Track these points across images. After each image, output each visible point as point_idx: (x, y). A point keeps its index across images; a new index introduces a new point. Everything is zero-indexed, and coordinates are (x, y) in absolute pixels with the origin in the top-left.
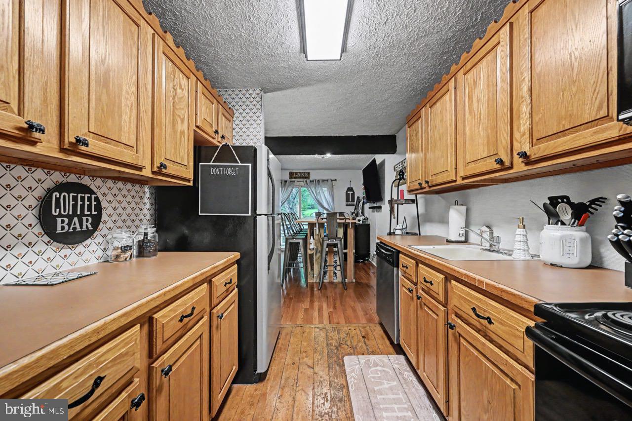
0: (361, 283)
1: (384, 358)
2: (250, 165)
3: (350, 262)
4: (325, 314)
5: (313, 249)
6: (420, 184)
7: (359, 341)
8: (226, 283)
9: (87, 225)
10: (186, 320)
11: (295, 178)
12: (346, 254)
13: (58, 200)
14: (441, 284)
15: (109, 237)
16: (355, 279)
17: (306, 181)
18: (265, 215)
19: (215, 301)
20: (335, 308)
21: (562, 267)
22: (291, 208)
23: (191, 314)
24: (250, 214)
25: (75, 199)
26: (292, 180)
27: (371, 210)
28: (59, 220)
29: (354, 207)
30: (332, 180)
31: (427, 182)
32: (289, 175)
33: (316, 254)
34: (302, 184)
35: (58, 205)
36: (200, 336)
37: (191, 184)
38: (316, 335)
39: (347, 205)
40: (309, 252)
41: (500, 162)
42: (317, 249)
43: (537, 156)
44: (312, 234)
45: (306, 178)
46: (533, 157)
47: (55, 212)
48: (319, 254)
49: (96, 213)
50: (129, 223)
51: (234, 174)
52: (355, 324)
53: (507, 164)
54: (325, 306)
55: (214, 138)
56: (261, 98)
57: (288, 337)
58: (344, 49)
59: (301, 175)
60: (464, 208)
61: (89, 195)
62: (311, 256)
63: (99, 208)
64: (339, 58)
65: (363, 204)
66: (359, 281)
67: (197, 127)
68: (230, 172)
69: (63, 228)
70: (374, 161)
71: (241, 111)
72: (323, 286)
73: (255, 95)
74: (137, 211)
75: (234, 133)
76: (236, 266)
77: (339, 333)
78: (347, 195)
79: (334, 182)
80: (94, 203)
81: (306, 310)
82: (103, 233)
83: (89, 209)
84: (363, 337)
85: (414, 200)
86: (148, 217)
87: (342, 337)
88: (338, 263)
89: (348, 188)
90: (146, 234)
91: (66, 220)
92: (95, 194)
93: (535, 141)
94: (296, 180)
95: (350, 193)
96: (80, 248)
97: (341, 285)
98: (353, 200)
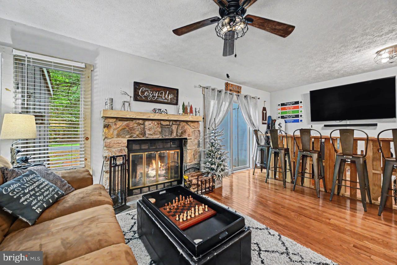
11: (230, 90)
32: (224, 86)
39: (263, 123)
45: (239, 92)
59: (235, 88)
89: (264, 108)
95: (265, 112)
98: (266, 120)
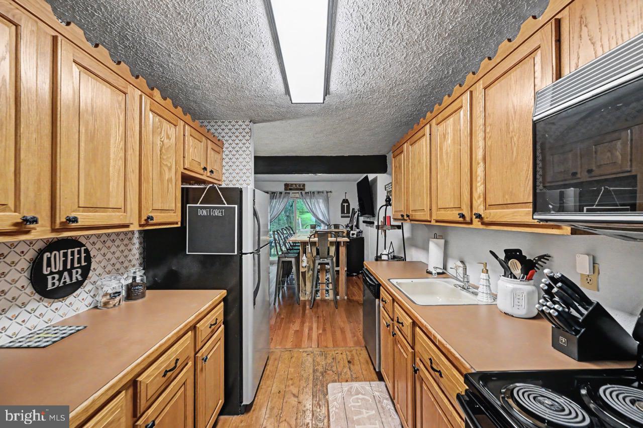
0: (353, 300)
1: (366, 385)
2: (236, 206)
3: (342, 280)
4: (314, 336)
5: (306, 267)
6: (402, 216)
7: (344, 366)
8: (211, 325)
9: (77, 277)
10: (169, 374)
11: (290, 189)
12: (338, 272)
13: (49, 259)
14: (409, 327)
15: (99, 283)
16: (347, 295)
17: (301, 193)
18: (251, 253)
19: (199, 345)
20: (324, 330)
21: (513, 316)
22: (288, 216)
23: (175, 367)
24: (236, 253)
25: (65, 255)
26: (287, 191)
27: (365, 224)
28: (50, 278)
29: (349, 219)
30: (327, 192)
31: (408, 216)
32: (284, 187)
33: (308, 271)
34: (297, 195)
35: (49, 265)
36: (184, 383)
37: (179, 225)
38: (303, 360)
39: (342, 217)
40: (302, 270)
41: (462, 216)
42: (309, 267)
43: (488, 220)
44: (305, 252)
45: (301, 189)
46: (486, 220)
47: (47, 271)
48: (311, 272)
49: (86, 264)
50: (118, 266)
51: (220, 215)
52: (343, 347)
53: (468, 219)
54: (315, 326)
55: (202, 175)
56: (250, 129)
57: (276, 362)
58: (327, 92)
59: (296, 186)
60: (442, 241)
61: (79, 249)
62: (304, 274)
63: (88, 259)
64: (322, 102)
65: (358, 216)
66: (351, 298)
67: (185, 169)
68: (217, 213)
69: (53, 284)
70: (366, 178)
71: (230, 141)
72: (315, 304)
73: (244, 126)
74: (126, 252)
75: (224, 164)
76: (222, 303)
77: (326, 358)
78: (343, 207)
79: (329, 193)
80: (83, 255)
81: (296, 332)
82: (92, 280)
83: (79, 261)
84: (349, 362)
85: (400, 226)
86: (137, 256)
87: (329, 362)
88: (330, 281)
89: (344, 200)
90: (134, 278)
91: (57, 276)
92: (84, 246)
93: (487, 206)
94: (291, 192)
95: (346, 204)
96: (70, 299)
97: (332, 304)
98: (348, 212)
